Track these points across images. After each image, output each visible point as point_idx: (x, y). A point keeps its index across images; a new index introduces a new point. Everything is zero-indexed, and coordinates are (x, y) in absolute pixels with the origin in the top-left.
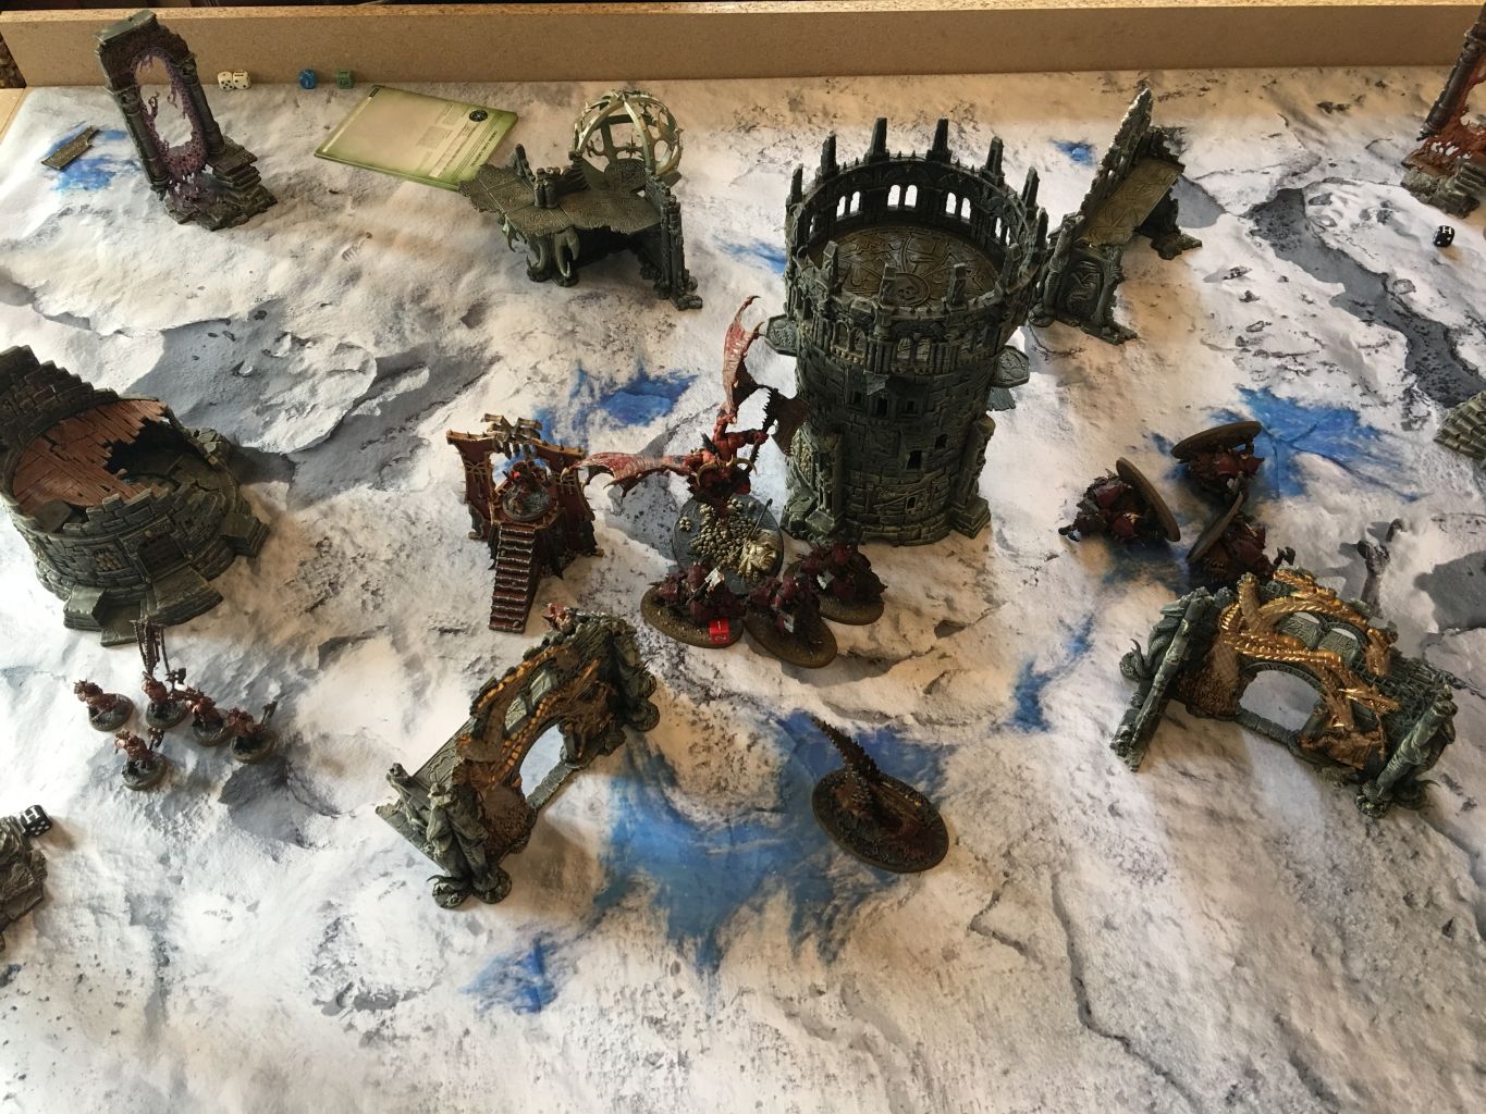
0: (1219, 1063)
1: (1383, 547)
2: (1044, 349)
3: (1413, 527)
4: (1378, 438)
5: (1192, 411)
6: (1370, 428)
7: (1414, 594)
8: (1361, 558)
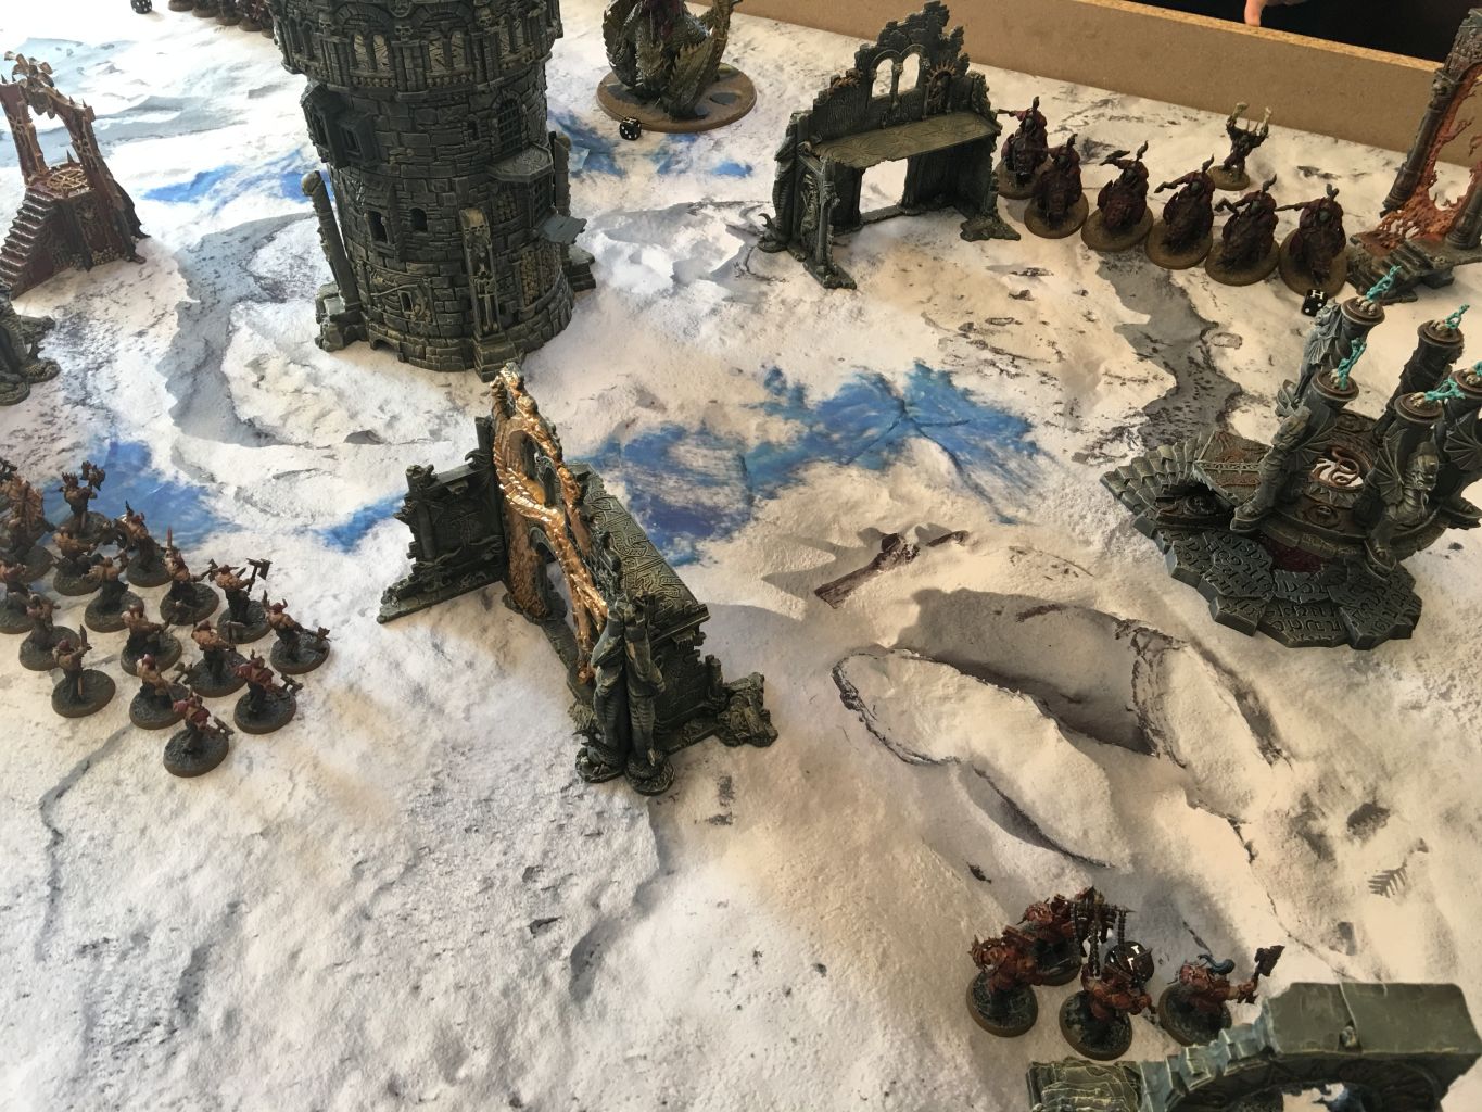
0: (121, 911)
1: (916, 549)
2: (744, 268)
3: (976, 545)
4: (1030, 456)
5: (841, 364)
6: (1032, 445)
7: (902, 602)
8: (878, 549)
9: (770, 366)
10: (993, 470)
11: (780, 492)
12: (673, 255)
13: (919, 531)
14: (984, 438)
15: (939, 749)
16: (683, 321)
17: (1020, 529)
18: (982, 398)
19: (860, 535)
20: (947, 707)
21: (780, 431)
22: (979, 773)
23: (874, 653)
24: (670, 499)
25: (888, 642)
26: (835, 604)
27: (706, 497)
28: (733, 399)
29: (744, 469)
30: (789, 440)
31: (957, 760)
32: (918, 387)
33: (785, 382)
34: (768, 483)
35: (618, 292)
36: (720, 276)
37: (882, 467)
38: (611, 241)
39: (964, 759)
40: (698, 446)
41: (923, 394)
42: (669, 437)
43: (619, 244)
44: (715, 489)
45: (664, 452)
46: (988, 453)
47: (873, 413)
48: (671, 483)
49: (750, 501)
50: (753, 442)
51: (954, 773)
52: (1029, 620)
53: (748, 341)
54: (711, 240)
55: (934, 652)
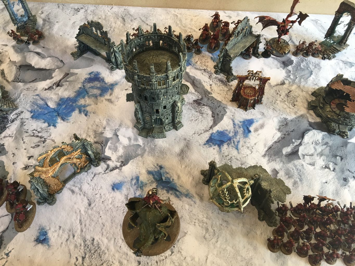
1: (53, 85)
2: (102, 145)
3: (43, 89)
4: (32, 110)
5: (73, 122)
6: (31, 113)
7: (55, 76)
8: (60, 84)
9: (88, 116)
10: (40, 104)
11: (79, 89)
12: (121, 143)
13: (53, 89)
14: (41, 111)
15: (49, 59)
16: (110, 123)
17: (35, 94)
18: (41, 121)
19: (63, 85)
20: (48, 64)
21: (82, 102)
22: (43, 57)
23: (59, 68)
24: (97, 82)
25: (57, 70)
26: (66, 73)
27: (91, 84)
28: (93, 106)
29: (86, 92)
30: (80, 100)
31: (46, 58)
32: (55, 120)
33: (84, 113)
34: (82, 90)
35: (128, 127)
36: (107, 140)
37: (61, 99)
38: (138, 143)
39: (45, 58)
40: (96, 94)
41: (54, 119)
42: (102, 94)
43: (135, 143)
44: (90, 86)
45: (102, 91)
46: (40, 108)
47: (64, 111)
48: (98, 85)
49: (84, 86)
50: (86, 97)
51: (46, 57)
52: (35, 79)
53: (94, 122)
54: (114, 152)
55: (50, 70)
